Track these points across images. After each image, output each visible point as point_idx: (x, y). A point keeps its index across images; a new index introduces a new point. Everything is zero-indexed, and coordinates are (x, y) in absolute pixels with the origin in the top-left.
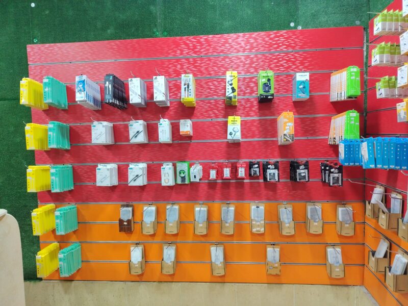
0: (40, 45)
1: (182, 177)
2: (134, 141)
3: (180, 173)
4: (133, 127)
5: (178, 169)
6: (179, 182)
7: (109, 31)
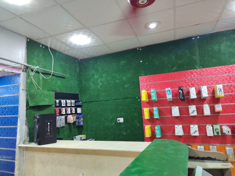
0: (144, 76)
1: (217, 132)
2: (192, 115)
3: (216, 130)
4: (191, 108)
5: (215, 128)
6: (216, 134)
7: (174, 68)
